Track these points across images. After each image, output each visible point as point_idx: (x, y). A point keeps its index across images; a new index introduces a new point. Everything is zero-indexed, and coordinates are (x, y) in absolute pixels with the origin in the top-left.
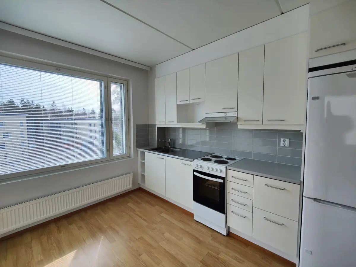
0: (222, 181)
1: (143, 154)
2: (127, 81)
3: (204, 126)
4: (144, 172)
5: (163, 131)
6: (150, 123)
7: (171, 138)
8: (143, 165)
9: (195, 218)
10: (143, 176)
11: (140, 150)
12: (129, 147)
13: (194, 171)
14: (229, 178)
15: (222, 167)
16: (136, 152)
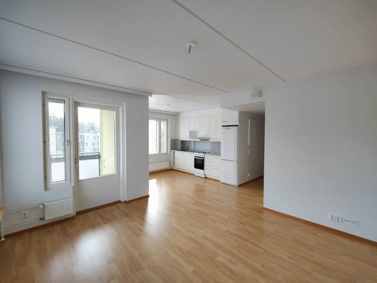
0: (203, 159)
1: (174, 152)
2: (167, 119)
3: (199, 140)
4: (175, 161)
5: (183, 142)
6: (178, 138)
7: (187, 146)
8: (174, 157)
9: (195, 175)
10: (174, 163)
11: (173, 151)
12: (167, 150)
13: (195, 157)
14: (205, 158)
15: (203, 154)
16: (171, 151)
